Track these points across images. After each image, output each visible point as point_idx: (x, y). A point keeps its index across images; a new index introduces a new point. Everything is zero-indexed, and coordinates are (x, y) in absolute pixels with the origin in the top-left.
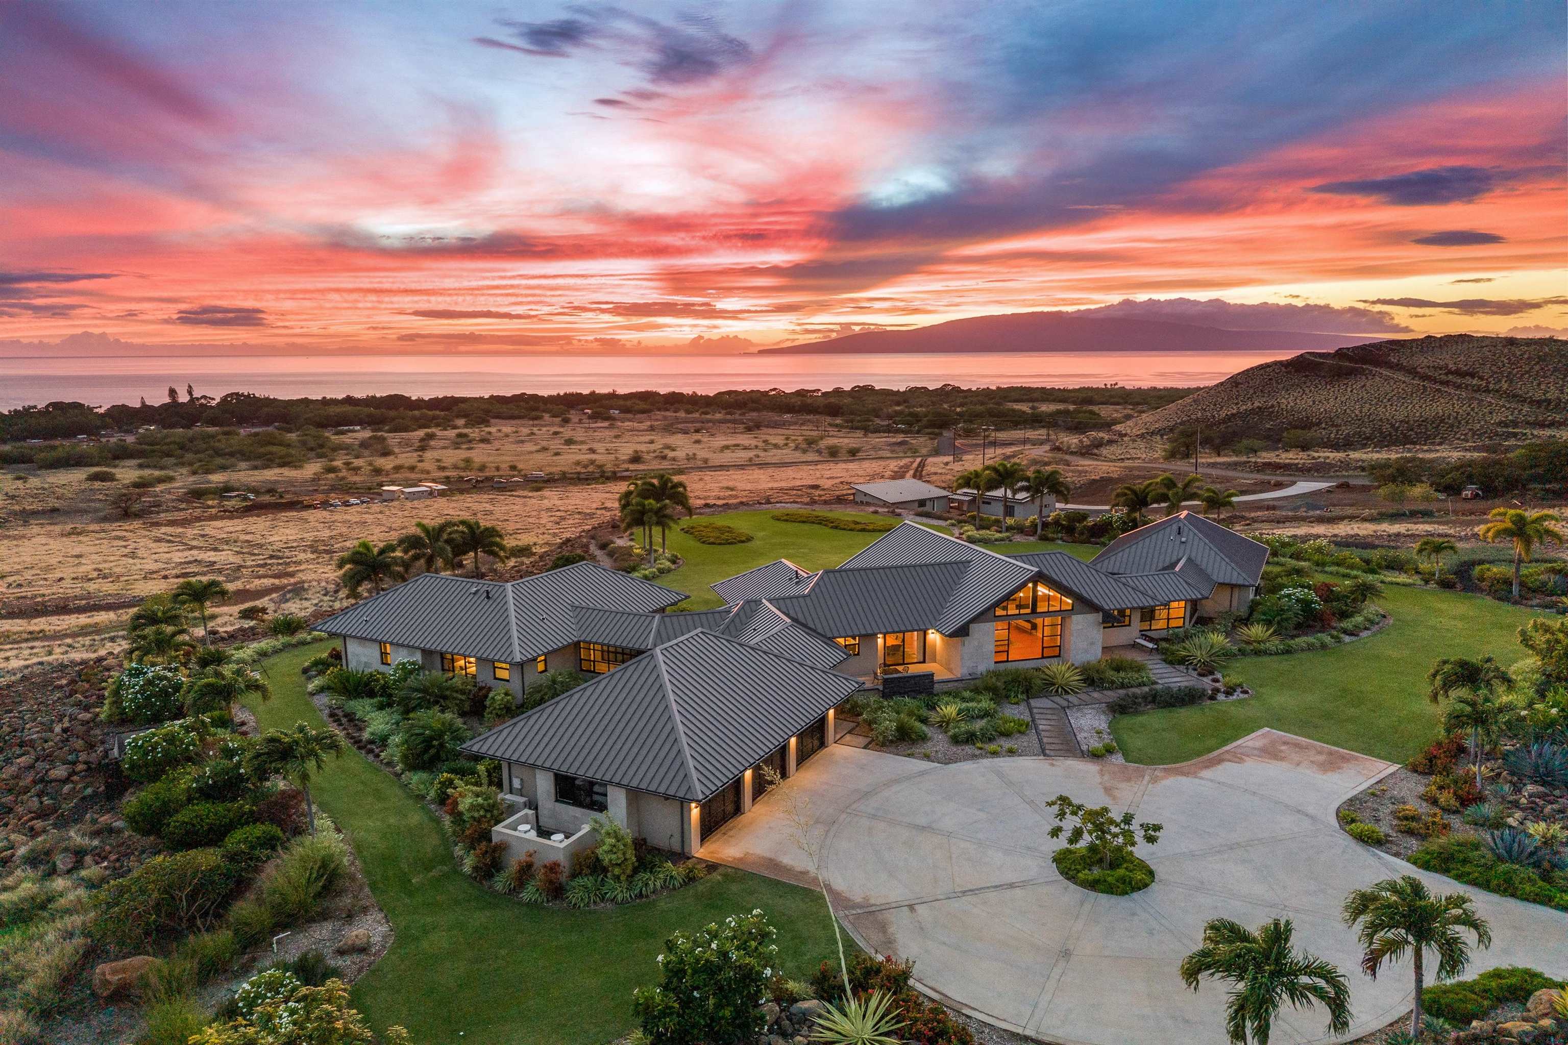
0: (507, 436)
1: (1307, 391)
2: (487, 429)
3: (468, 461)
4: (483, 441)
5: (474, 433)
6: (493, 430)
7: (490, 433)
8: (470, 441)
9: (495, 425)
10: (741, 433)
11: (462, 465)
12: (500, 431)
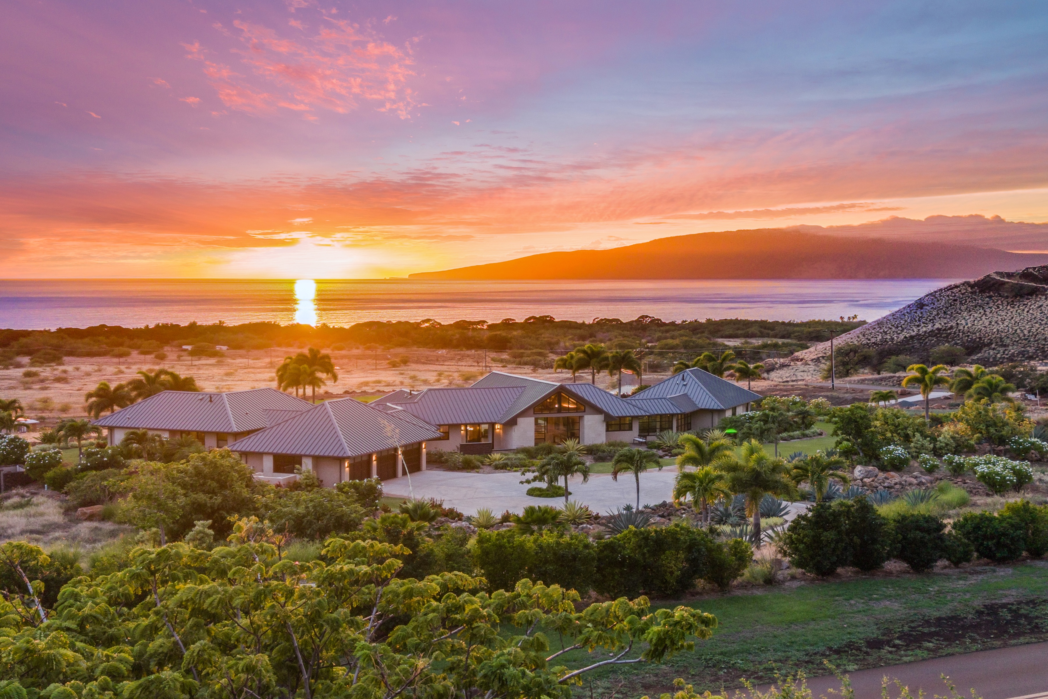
0: (88, 374)
1: (988, 311)
2: (61, 368)
3: (45, 401)
4: (58, 380)
5: (46, 371)
6: (70, 368)
7: (65, 372)
8: (42, 381)
9: (69, 363)
10: (385, 369)
11: (39, 405)
12: (78, 369)
